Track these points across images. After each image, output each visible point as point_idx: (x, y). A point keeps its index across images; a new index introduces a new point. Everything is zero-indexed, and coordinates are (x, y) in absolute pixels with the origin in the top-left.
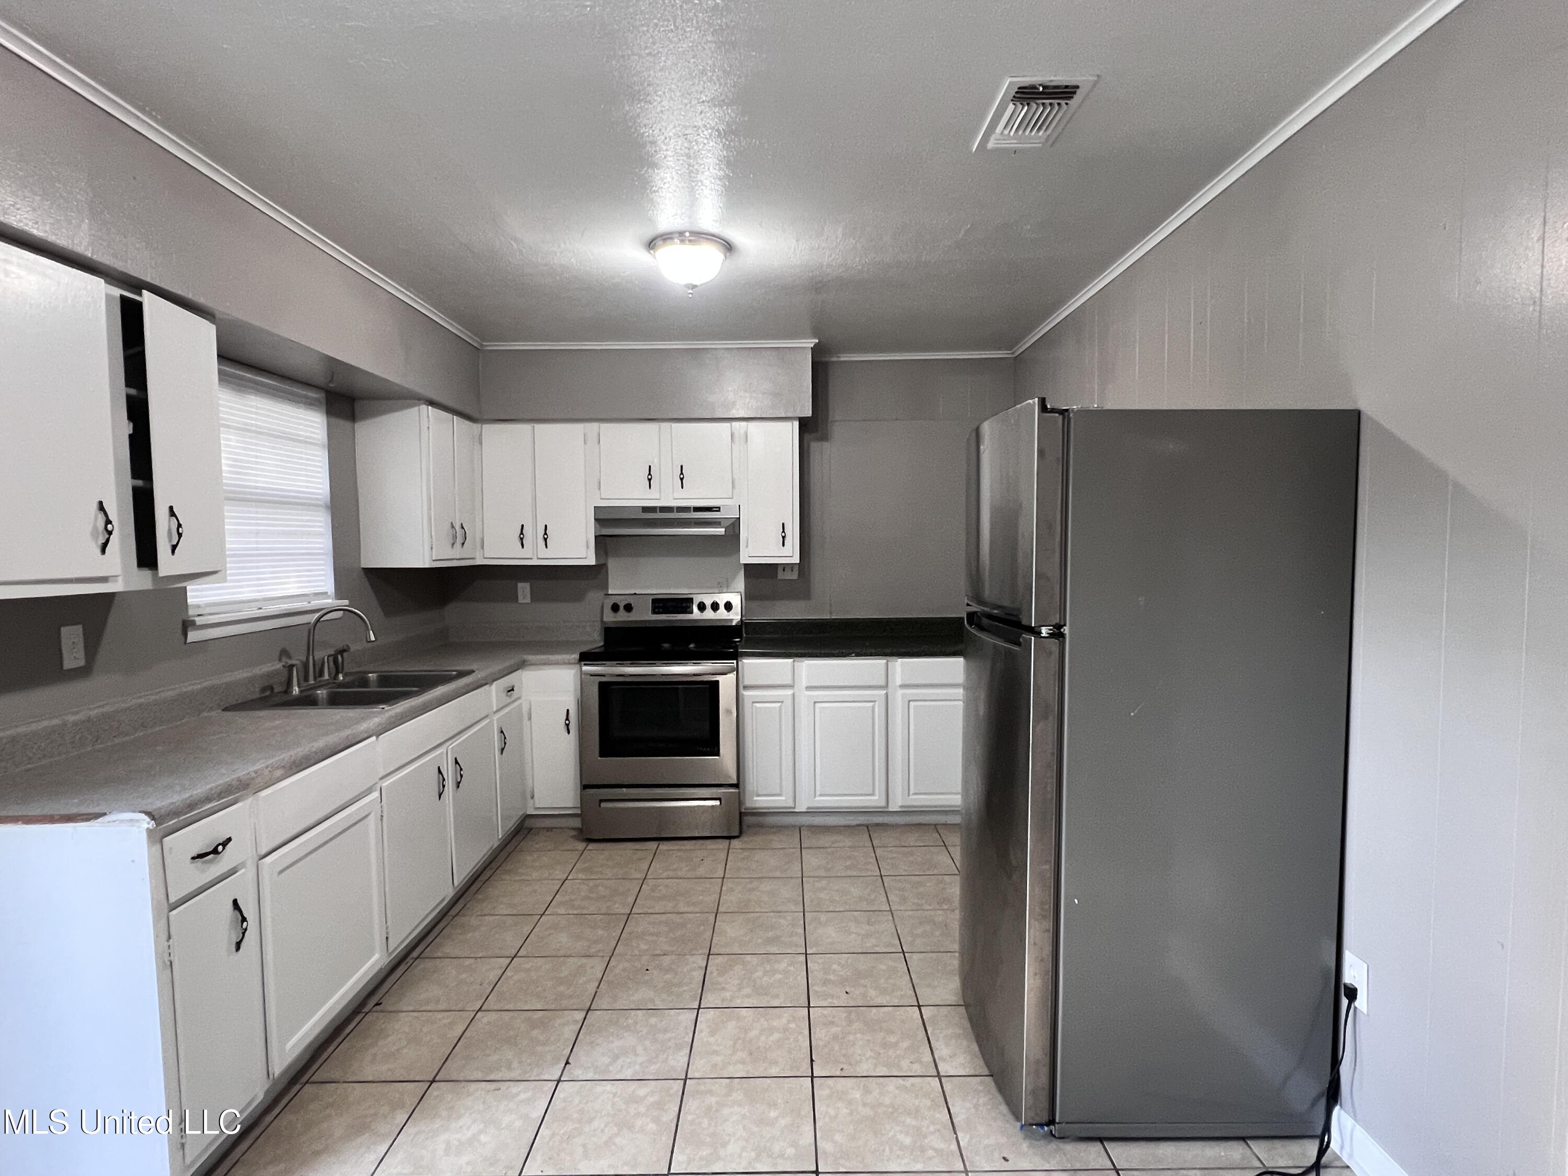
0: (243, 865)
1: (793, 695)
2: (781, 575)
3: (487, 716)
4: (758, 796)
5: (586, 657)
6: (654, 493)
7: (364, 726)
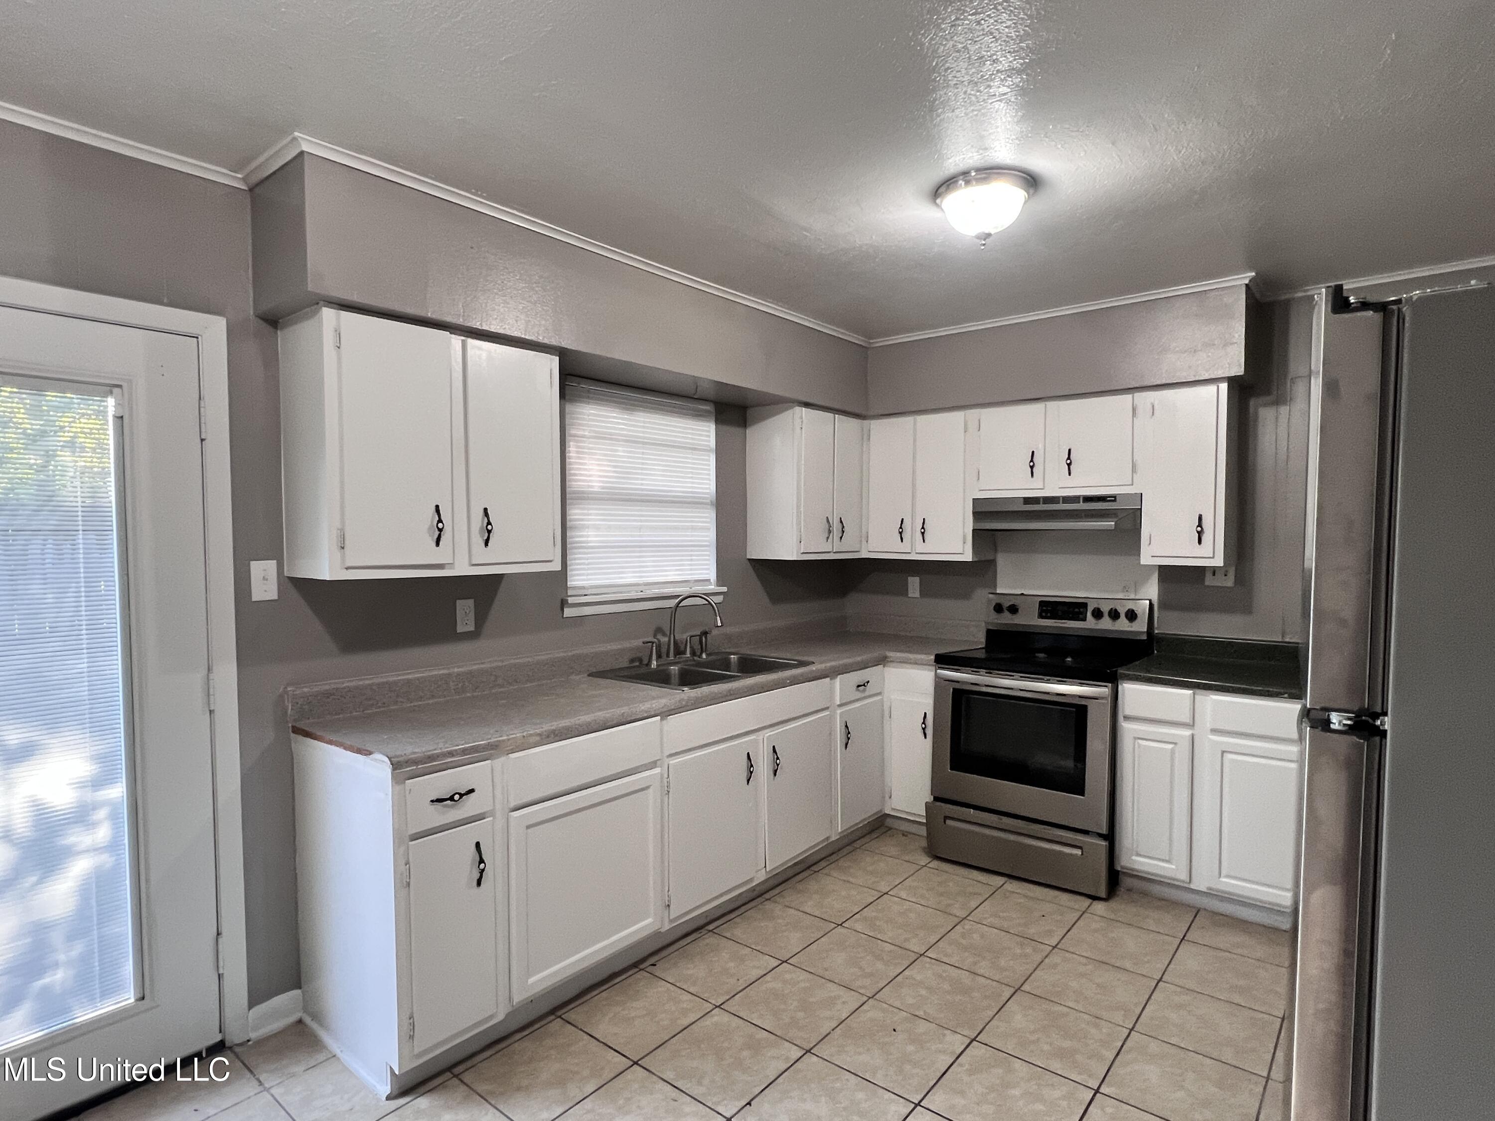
0: (492, 813)
1: (1193, 736)
2: (1209, 581)
3: (827, 708)
4: (1138, 855)
5: (942, 660)
6: (1037, 482)
7: (645, 706)
